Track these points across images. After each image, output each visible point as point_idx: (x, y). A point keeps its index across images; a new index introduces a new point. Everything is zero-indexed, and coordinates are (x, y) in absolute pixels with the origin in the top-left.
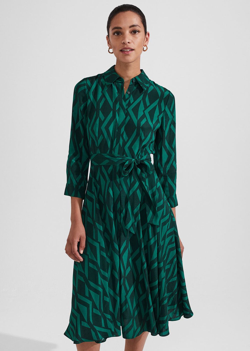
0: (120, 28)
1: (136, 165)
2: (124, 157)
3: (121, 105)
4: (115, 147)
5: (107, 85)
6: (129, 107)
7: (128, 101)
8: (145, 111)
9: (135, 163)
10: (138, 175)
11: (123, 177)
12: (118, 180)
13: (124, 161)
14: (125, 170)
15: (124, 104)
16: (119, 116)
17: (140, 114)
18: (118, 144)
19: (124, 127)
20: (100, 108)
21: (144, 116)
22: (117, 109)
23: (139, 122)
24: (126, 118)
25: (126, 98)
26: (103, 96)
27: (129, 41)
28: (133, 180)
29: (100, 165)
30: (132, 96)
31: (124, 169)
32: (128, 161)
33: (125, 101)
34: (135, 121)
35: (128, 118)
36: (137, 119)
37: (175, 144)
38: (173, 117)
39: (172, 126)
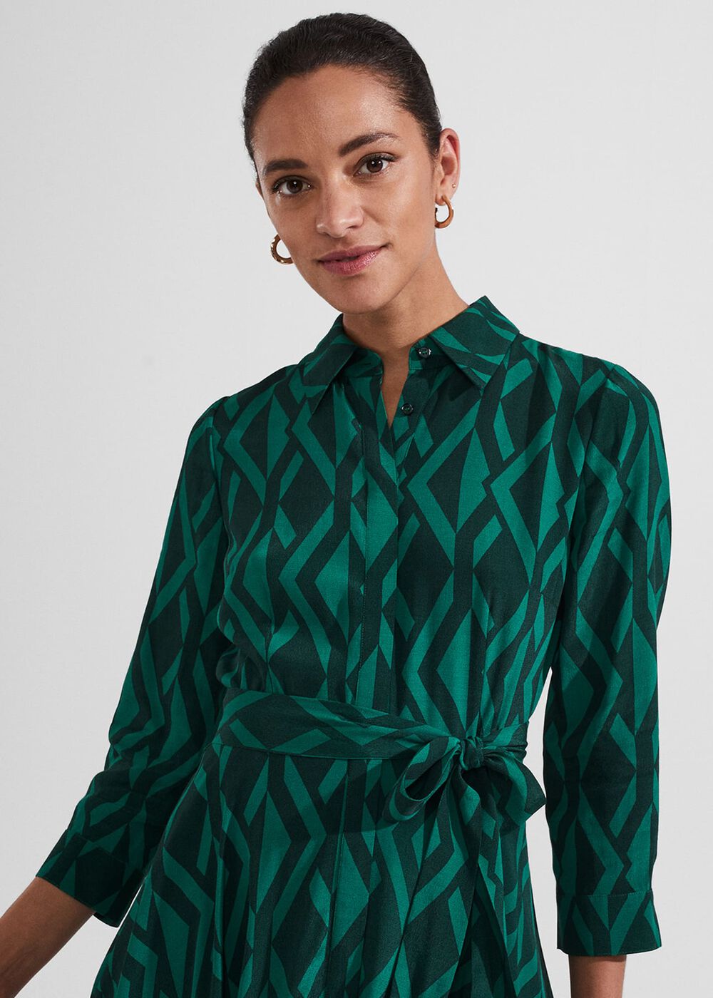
1: (463, 770)
2: (408, 724)
3: (374, 470)
4: (359, 667)
5: (310, 399)
7: (404, 449)
8: (493, 486)
9: (456, 758)
10: (466, 823)
11: (392, 821)
12: (369, 837)
13: (409, 746)
14: (408, 790)
15: (388, 464)
16: (365, 520)
17: (470, 498)
18: (374, 656)
19: (393, 570)
20: (281, 498)
21: (488, 508)
22: (354, 493)
23: (466, 539)
24: (400, 528)
25: (398, 434)
26: (294, 445)
27: (352, 221)
28: (435, 841)
29: (271, 753)
30: (423, 423)
31: (406, 783)
32: (427, 747)
33: (393, 451)
34: (447, 538)
36: (454, 526)
37: (630, 633)
38: (627, 492)
39: (616, 537)
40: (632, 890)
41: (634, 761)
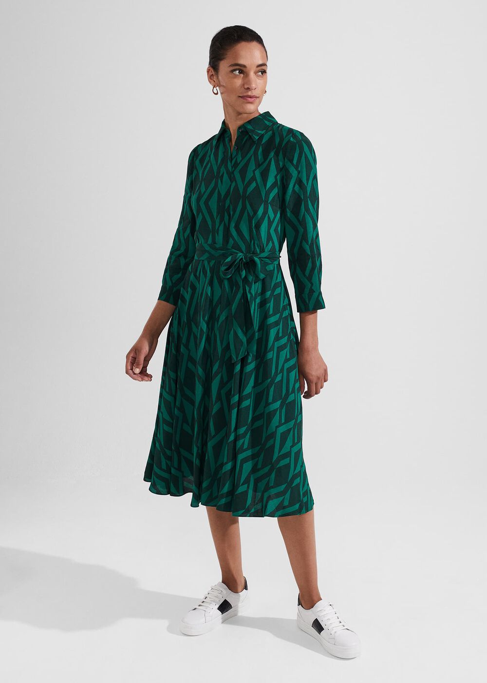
0: (245, 66)
1: (244, 262)
2: (228, 249)
3: (226, 168)
6: (236, 168)
7: (234, 161)
8: (255, 172)
9: (241, 259)
10: (242, 279)
14: (225, 270)
15: (230, 166)
16: (222, 183)
17: (249, 175)
21: (254, 179)
22: (220, 174)
23: (246, 188)
24: (230, 185)
25: (233, 156)
30: (240, 152)
31: (224, 268)
32: (231, 257)
33: (231, 161)
34: (241, 187)
35: (234, 184)
36: (243, 184)
37: (304, 215)
38: (299, 172)
39: (297, 186)
40: (314, 292)
41: (309, 253)
